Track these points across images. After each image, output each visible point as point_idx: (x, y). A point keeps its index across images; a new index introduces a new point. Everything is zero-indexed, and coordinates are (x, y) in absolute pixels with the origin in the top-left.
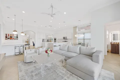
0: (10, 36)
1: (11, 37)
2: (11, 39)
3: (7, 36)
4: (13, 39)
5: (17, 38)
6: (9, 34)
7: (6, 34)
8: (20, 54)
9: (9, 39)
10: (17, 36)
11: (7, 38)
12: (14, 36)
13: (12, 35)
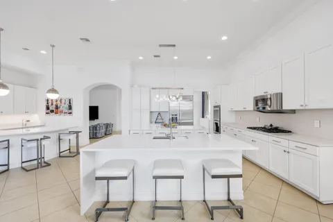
0: (54, 103)
1: (57, 107)
2: (56, 113)
3: (50, 104)
4: (61, 112)
5: (70, 111)
6: (52, 100)
7: (48, 100)
8: (42, 167)
9: (54, 113)
10: (70, 103)
11: (49, 111)
12: (63, 105)
13: (59, 102)
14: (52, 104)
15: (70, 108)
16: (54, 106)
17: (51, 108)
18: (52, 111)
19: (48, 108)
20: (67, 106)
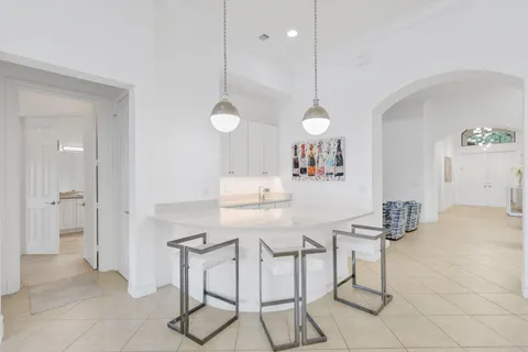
0: (308, 153)
1: (312, 162)
2: (311, 174)
3: (300, 155)
4: (321, 172)
5: (339, 170)
6: (303, 146)
7: (296, 148)
9: (306, 175)
10: (339, 149)
11: (297, 171)
12: (325, 154)
13: (315, 150)
14: (303, 155)
15: (340, 161)
16: (307, 159)
17: (301, 165)
18: (303, 171)
19: (296, 165)
20: (332, 157)
